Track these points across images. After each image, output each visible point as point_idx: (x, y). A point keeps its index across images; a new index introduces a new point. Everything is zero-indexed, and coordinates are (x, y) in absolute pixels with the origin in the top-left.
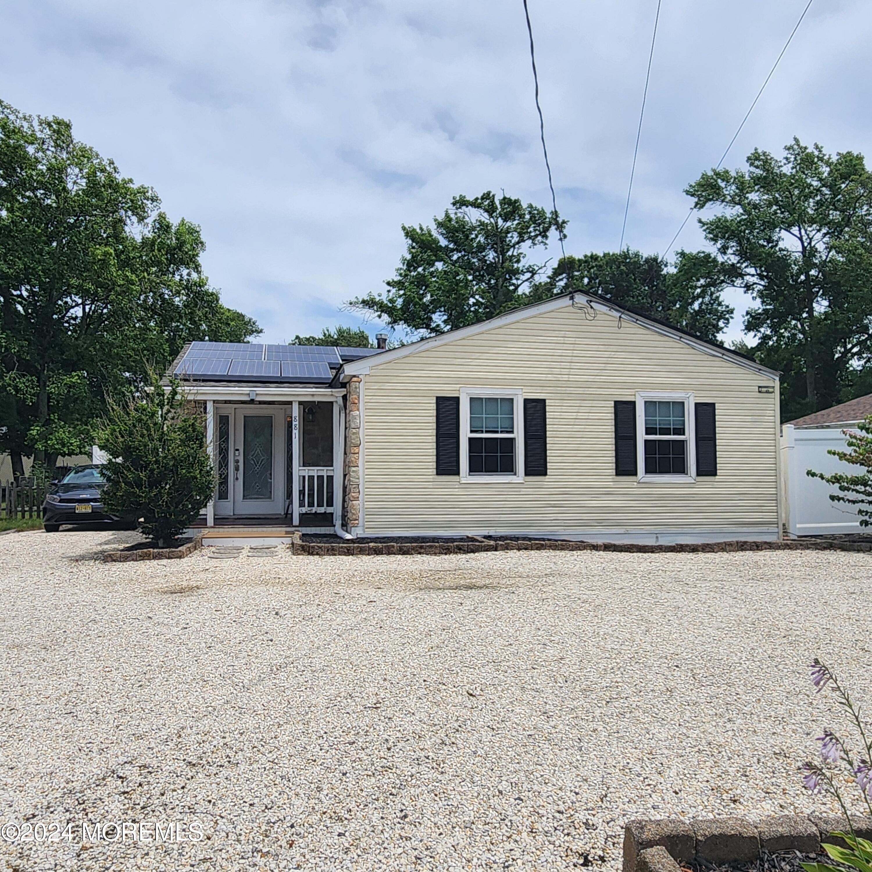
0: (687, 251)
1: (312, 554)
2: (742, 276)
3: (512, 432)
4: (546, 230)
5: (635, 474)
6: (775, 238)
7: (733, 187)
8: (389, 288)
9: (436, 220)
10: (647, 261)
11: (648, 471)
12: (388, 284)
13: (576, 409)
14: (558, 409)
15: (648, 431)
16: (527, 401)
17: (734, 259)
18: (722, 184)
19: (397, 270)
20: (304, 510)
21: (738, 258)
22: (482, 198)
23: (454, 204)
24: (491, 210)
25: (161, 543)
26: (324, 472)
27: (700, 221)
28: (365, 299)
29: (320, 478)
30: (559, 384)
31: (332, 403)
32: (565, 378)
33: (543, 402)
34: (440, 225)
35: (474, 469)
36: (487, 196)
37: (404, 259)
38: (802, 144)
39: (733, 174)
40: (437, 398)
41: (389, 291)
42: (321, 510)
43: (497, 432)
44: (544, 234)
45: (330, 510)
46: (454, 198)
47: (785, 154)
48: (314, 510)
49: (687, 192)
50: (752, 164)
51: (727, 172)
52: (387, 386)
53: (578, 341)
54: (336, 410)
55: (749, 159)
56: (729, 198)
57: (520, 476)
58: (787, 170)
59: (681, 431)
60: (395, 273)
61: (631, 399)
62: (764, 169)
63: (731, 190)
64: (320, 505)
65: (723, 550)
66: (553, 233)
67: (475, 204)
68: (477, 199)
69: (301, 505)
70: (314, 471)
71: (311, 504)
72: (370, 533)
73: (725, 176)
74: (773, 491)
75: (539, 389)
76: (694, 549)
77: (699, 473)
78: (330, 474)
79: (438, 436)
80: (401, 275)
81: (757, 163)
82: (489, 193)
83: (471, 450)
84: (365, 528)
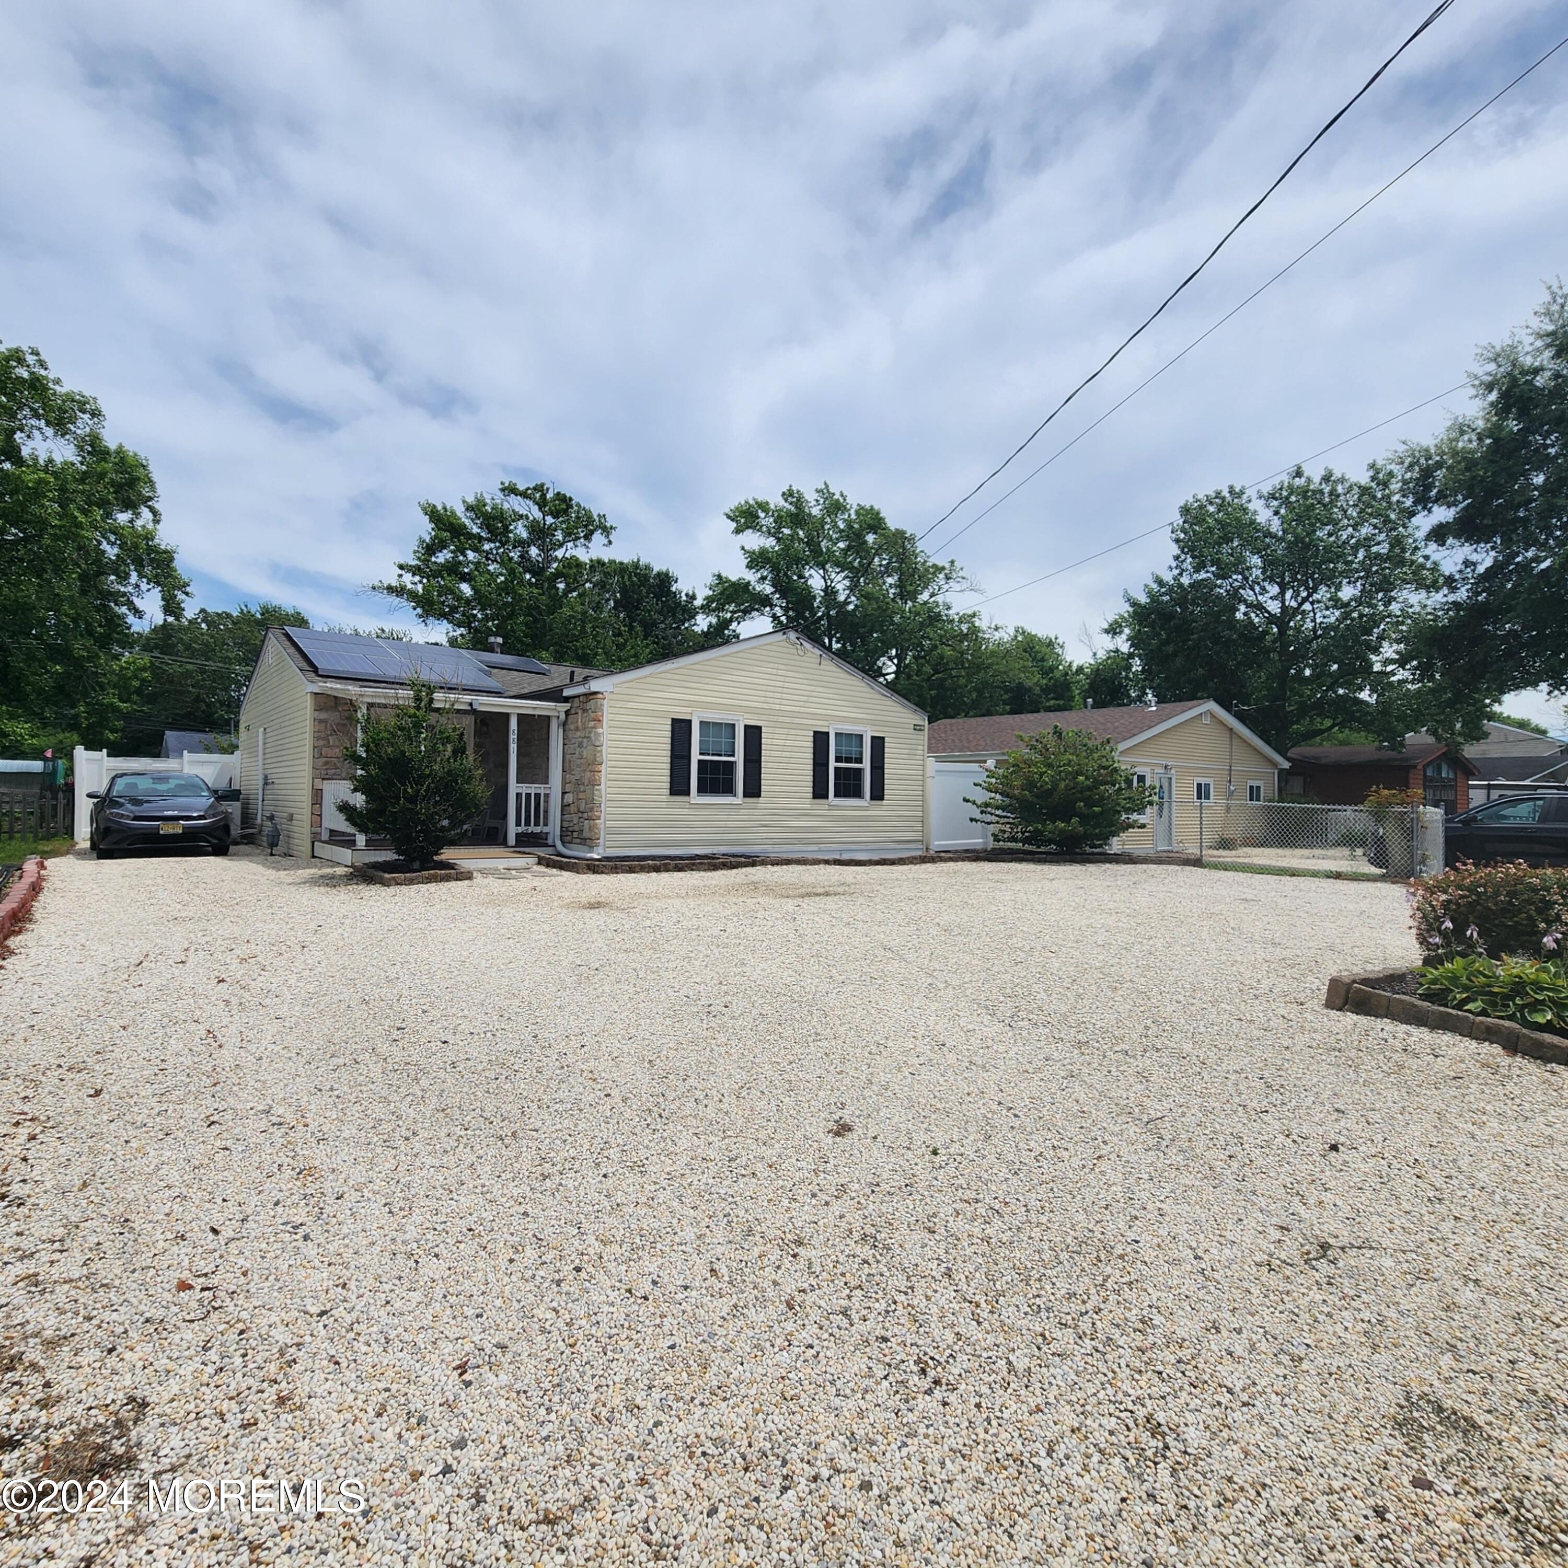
0: (724, 575)
1: (598, 873)
2: (772, 606)
3: (733, 755)
4: (591, 533)
5: (827, 797)
6: (807, 575)
7: (771, 520)
8: (400, 572)
9: (464, 502)
10: (659, 574)
11: (837, 795)
12: (401, 567)
13: (783, 737)
14: (770, 736)
15: (838, 759)
16: (747, 727)
17: (769, 589)
18: (762, 515)
19: (415, 552)
20: (520, 829)
21: (772, 590)
22: (535, 489)
23: (503, 490)
24: (542, 504)
25: (416, 865)
26: (540, 789)
27: (743, 548)
28: (394, 584)
29: (537, 796)
30: (772, 712)
31: (548, 717)
32: (777, 707)
33: (759, 728)
34: (469, 508)
35: (702, 790)
36: (540, 488)
37: (422, 541)
38: (831, 491)
39: (772, 507)
40: (673, 720)
41: (400, 576)
42: (537, 830)
43: (720, 755)
44: (588, 537)
45: (546, 829)
46: (502, 483)
47: (816, 496)
48: (531, 829)
49: (729, 517)
50: (786, 500)
51: (767, 503)
52: (630, 705)
53: (789, 674)
54: (554, 725)
55: (784, 494)
56: (764, 529)
57: (739, 799)
58: (816, 511)
59: (859, 760)
60: (412, 556)
61: (825, 730)
62: (796, 507)
63: (767, 521)
64: (537, 824)
65: (912, 863)
66: (598, 537)
67: (524, 495)
68: (528, 489)
69: (518, 824)
70: (532, 789)
71: (528, 823)
72: (611, 852)
73: (764, 506)
74: (920, 814)
75: (755, 717)
76: (893, 862)
77: (872, 798)
78: (547, 792)
79: (673, 757)
80: (419, 559)
81: (790, 499)
82: (542, 485)
83: (700, 771)
84: (605, 847)
